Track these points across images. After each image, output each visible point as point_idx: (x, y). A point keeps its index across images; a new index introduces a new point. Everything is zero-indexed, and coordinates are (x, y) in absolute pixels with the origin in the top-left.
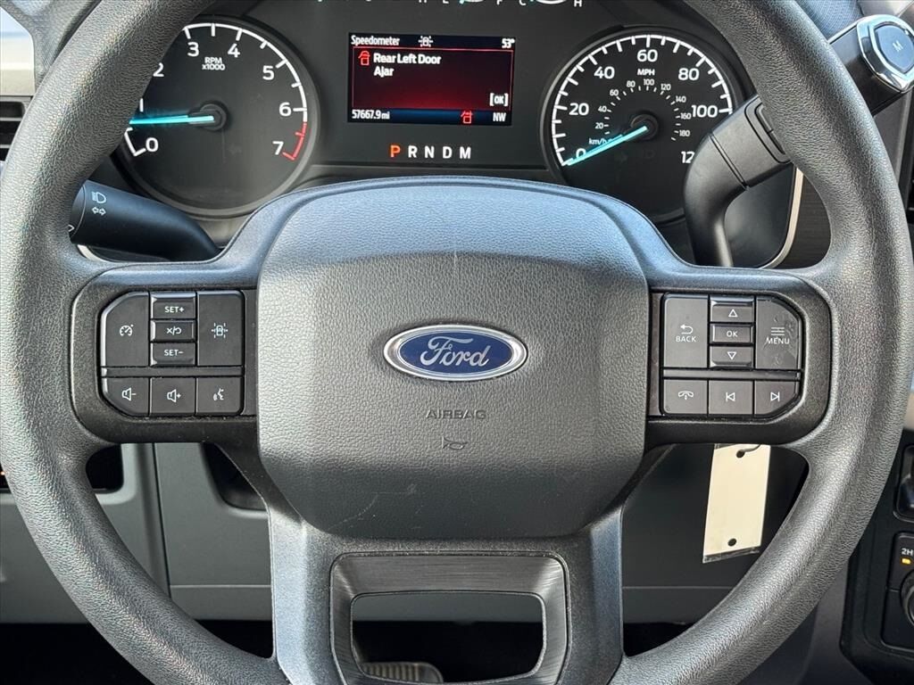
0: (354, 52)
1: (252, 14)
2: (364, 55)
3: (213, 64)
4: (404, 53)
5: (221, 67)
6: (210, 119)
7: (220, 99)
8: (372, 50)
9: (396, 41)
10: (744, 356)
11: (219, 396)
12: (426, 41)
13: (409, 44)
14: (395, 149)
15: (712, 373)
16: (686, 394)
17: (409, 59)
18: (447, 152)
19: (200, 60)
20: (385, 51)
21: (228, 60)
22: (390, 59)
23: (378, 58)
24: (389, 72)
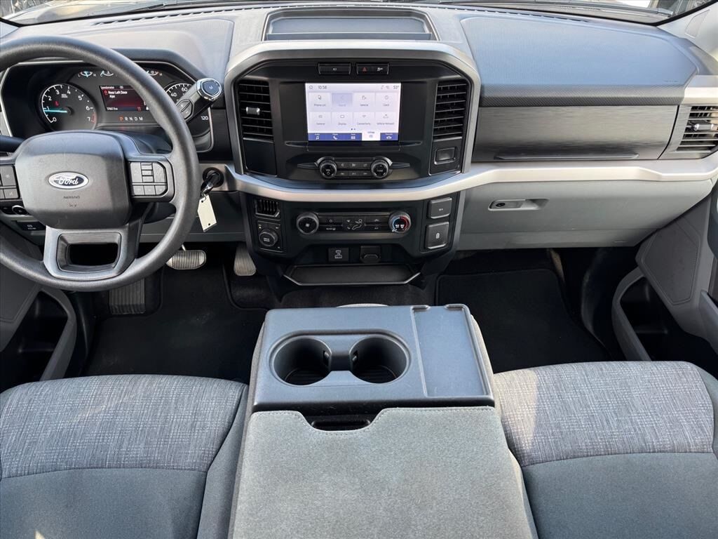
0: (102, 92)
1: (72, 81)
2: (106, 92)
3: (64, 96)
4: (117, 91)
5: (67, 97)
6: (66, 112)
7: (69, 106)
8: (107, 90)
9: (113, 88)
10: (150, 179)
11: (11, 194)
12: (122, 87)
13: (117, 88)
14: (121, 118)
15: (144, 184)
16: (139, 189)
17: (118, 92)
18: (131, 119)
19: (60, 95)
20: (111, 90)
21: (68, 94)
22: (113, 93)
23: (109, 92)
24: (114, 97)
